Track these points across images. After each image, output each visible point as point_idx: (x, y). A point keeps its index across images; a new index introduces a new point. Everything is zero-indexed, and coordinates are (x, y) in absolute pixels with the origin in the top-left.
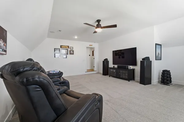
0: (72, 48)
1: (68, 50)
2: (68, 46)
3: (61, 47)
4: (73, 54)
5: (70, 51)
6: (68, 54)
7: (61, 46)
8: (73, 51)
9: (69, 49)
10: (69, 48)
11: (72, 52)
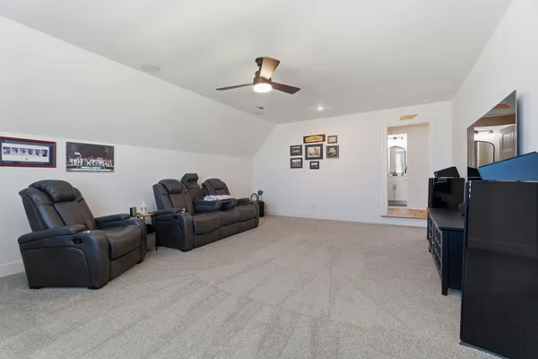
0: (333, 139)
1: (321, 146)
2: (324, 136)
3: (305, 142)
4: (336, 155)
5: (328, 148)
6: (321, 157)
7: (305, 138)
8: (336, 148)
9: (325, 144)
10: (324, 140)
11: (332, 150)
